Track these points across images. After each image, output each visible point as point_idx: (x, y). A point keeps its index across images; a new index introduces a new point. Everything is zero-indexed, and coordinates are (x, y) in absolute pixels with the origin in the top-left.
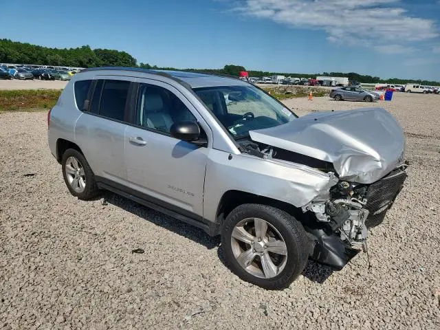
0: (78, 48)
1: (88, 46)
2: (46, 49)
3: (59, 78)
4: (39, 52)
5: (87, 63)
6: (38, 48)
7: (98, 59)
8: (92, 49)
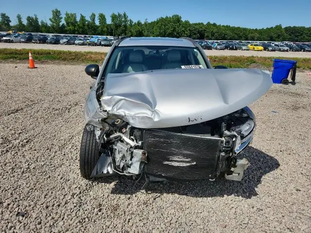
0: (272, 27)
1: (280, 25)
2: (250, 30)
3: (240, 48)
4: (245, 32)
5: (276, 38)
6: (245, 29)
7: (286, 35)
8: (283, 27)
